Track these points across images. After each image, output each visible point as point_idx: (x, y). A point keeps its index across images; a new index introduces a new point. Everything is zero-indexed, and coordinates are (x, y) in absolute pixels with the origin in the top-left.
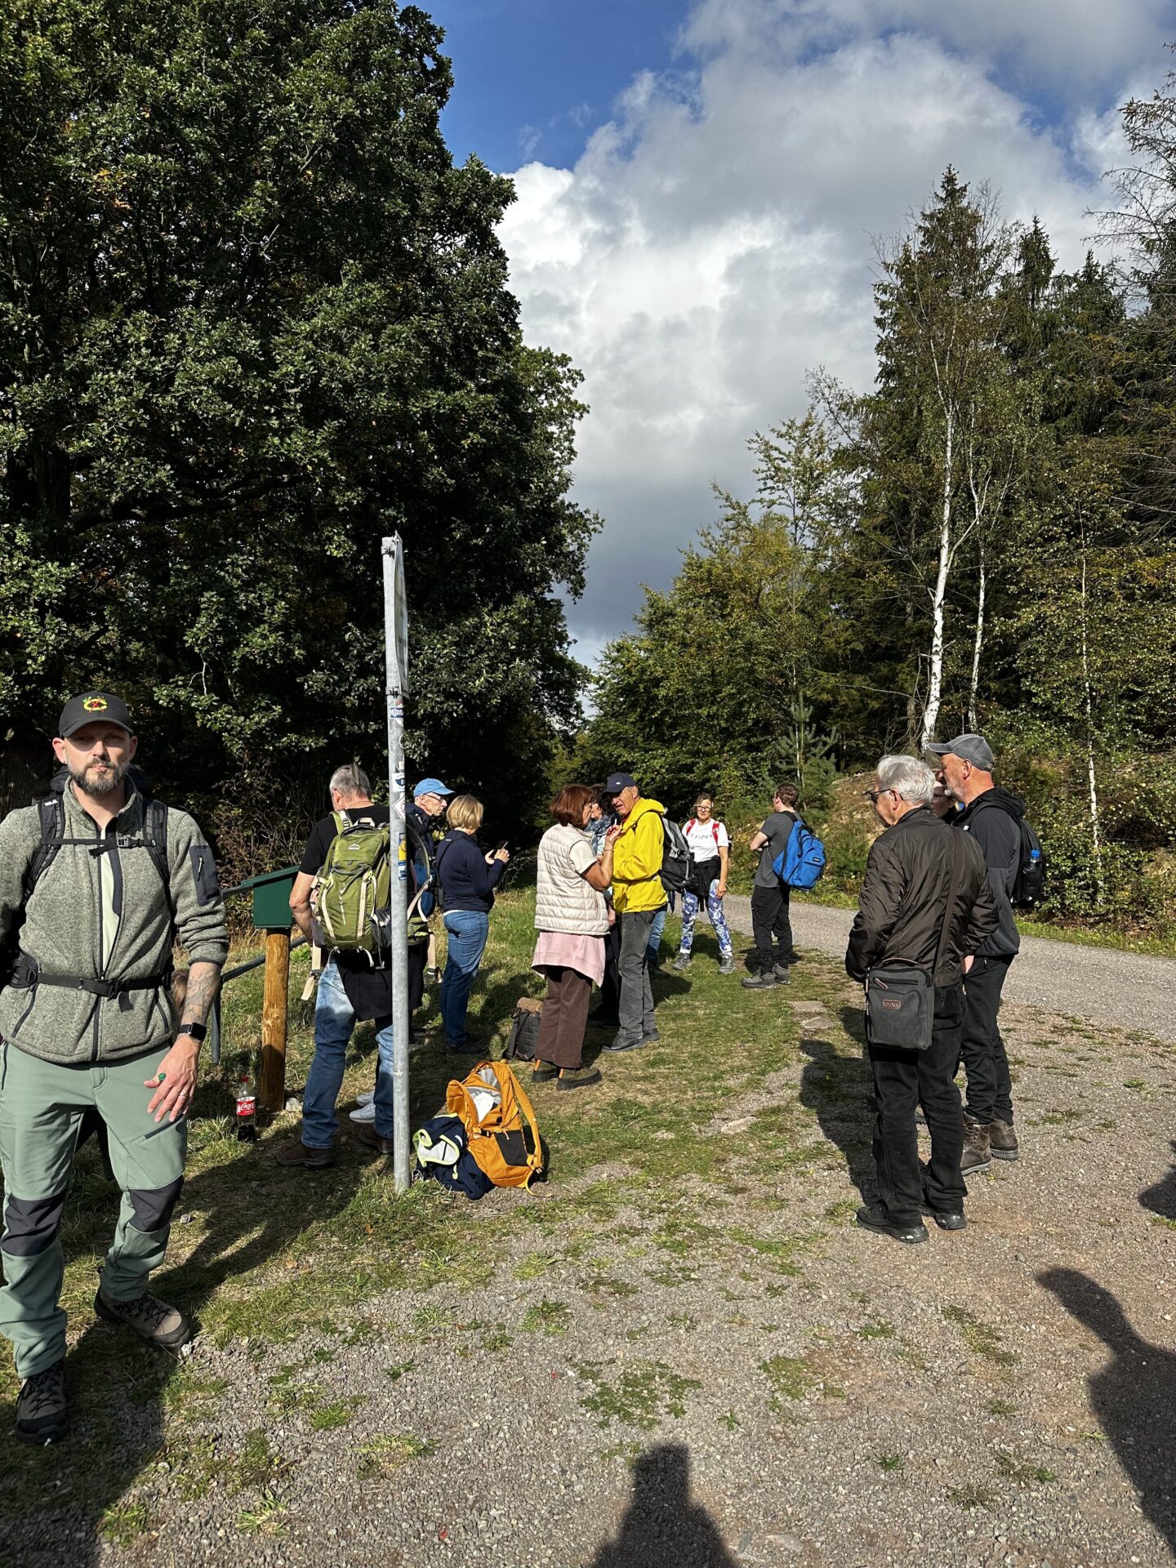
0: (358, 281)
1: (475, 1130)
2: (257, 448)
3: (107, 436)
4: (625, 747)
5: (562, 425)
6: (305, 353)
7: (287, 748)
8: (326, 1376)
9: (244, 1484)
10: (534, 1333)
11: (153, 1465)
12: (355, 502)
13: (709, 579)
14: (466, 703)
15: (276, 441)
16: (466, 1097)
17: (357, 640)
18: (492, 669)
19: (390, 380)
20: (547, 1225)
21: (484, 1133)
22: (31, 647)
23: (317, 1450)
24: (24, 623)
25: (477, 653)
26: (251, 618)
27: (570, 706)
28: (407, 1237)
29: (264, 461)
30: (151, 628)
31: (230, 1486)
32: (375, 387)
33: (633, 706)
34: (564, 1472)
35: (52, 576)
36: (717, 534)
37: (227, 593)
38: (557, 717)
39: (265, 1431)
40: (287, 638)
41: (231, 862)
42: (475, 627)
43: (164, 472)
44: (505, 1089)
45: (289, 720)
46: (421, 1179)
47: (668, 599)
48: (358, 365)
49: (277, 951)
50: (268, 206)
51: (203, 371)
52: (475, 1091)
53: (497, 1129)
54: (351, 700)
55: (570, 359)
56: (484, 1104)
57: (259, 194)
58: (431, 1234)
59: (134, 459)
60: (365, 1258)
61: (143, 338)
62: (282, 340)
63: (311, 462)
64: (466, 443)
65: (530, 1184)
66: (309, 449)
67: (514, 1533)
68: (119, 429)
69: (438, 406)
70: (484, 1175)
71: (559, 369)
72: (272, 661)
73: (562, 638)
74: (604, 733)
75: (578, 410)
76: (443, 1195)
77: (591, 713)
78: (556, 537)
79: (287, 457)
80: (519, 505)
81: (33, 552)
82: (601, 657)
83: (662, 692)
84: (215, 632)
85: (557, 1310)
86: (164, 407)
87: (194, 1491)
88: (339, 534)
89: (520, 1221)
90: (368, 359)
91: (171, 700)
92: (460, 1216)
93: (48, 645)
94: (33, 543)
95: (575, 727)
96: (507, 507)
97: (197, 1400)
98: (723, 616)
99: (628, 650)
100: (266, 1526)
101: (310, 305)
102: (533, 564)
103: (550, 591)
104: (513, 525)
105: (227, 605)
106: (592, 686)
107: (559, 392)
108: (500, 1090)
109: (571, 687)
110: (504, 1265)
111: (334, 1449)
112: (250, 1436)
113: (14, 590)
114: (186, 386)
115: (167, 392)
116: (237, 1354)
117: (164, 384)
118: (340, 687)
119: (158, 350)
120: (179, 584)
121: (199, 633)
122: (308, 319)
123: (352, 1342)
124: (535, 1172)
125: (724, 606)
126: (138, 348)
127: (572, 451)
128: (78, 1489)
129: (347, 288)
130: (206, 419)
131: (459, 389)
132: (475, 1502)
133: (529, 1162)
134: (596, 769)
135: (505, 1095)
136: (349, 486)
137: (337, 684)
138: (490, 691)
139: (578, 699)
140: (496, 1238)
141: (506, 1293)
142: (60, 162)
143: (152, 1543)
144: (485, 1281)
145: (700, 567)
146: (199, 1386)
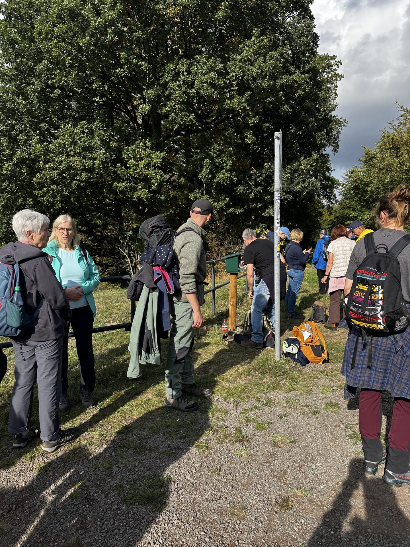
0: (258, 36)
1: (303, 343)
2: (222, 105)
3: (174, 106)
4: (353, 210)
5: (332, 84)
6: (239, 67)
7: (231, 213)
8: (258, 414)
9: (236, 442)
10: (328, 411)
11: (208, 431)
12: (256, 122)
13: (392, 141)
14: (294, 195)
15: (229, 102)
16: (300, 332)
17: (255, 173)
18: (304, 181)
19: (270, 74)
20: (330, 377)
21: (306, 345)
22: (153, 180)
23: (258, 436)
24: (150, 172)
25: (298, 176)
26: (219, 168)
27: (331, 195)
28: (281, 375)
29: (224, 109)
30: (187, 173)
31: (231, 441)
32: (263, 77)
33: (357, 194)
34: (341, 456)
35: (158, 156)
36: (397, 123)
37: (212, 159)
38: (326, 200)
39: (240, 427)
40: (231, 174)
41: (212, 252)
42: (298, 166)
43: (192, 116)
44: (314, 331)
45: (231, 203)
46: (284, 357)
47: (373, 152)
48: (258, 69)
49: (233, 280)
50: (226, 12)
51: (204, 78)
52: (303, 330)
53: (311, 344)
54: (252, 196)
55: (336, 57)
56: (306, 335)
57: (223, 8)
58: (289, 375)
59: (183, 113)
60: (268, 379)
61: (184, 69)
62: (230, 63)
63: (240, 109)
64: (296, 95)
65: (323, 363)
66: (240, 104)
67: (325, 472)
68: (177, 103)
69: (286, 82)
70: (306, 358)
71: (332, 61)
72: (226, 182)
73: (329, 169)
74: (344, 205)
75: (339, 77)
76: (292, 363)
77: (339, 198)
78: (330, 129)
79: (232, 107)
80: (316, 117)
81: (152, 149)
82: (344, 176)
83: (369, 189)
84: (208, 173)
85: (336, 405)
86: (192, 93)
87: (221, 441)
88: (250, 134)
89: (320, 375)
90: (262, 67)
91: (195, 198)
92: (298, 370)
93: (158, 179)
94: (152, 145)
95: (332, 203)
96: (311, 118)
97: (219, 414)
98: (397, 157)
99: (356, 172)
100: (244, 455)
101: (241, 49)
102: (321, 140)
103: (325, 151)
104: (313, 126)
105: (212, 163)
106: (340, 187)
107: (332, 71)
108: (312, 331)
109: (332, 188)
110: (315, 388)
111: (263, 436)
112: (236, 428)
113: (147, 161)
114: (199, 85)
115: (192, 87)
116: (230, 403)
117: (191, 85)
118: (248, 191)
119: (189, 72)
120: (197, 157)
121: (203, 174)
122: (239, 54)
123: (266, 405)
124: (325, 359)
125: (398, 152)
126: (183, 72)
127: (336, 94)
128: (188, 435)
129: (254, 40)
130: (205, 96)
131: (294, 74)
132: (311, 460)
133: (323, 356)
134: (340, 220)
135: (314, 333)
136: (254, 116)
137: (248, 190)
138: (302, 190)
139: (334, 193)
140: (312, 379)
141: (317, 397)
142: (157, 8)
143: (210, 454)
144: (310, 392)
145: (389, 137)
146: (219, 411)
